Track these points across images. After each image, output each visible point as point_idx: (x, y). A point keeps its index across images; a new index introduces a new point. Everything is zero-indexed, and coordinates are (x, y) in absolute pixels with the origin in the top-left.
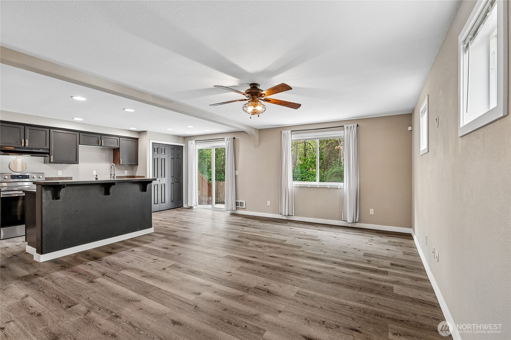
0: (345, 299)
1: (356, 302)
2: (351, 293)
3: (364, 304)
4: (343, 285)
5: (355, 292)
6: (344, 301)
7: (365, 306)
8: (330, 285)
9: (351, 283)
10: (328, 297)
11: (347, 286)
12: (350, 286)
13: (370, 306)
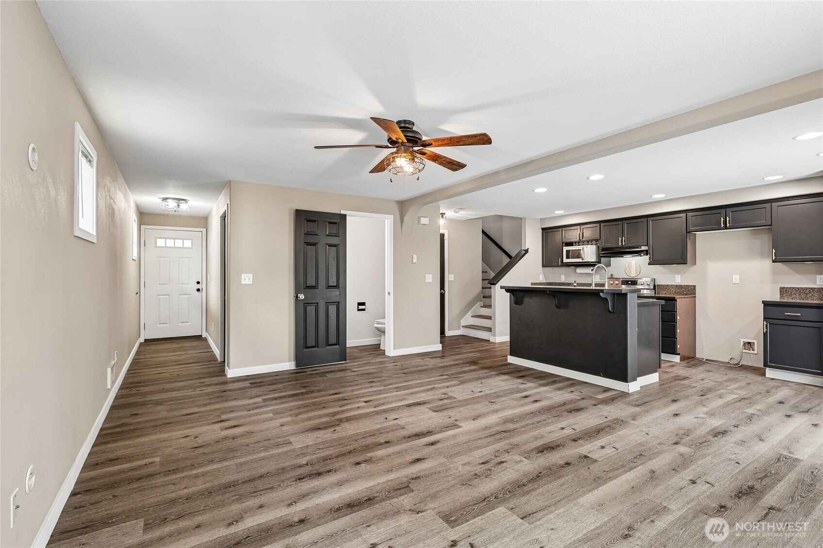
0: (226, 466)
1: (208, 471)
2: (222, 478)
3: (195, 474)
4: (243, 482)
5: (216, 483)
6: (225, 464)
7: (195, 472)
8: (262, 471)
9: (232, 491)
10: (250, 458)
11: (236, 483)
12: (230, 487)
13: (186, 477)
